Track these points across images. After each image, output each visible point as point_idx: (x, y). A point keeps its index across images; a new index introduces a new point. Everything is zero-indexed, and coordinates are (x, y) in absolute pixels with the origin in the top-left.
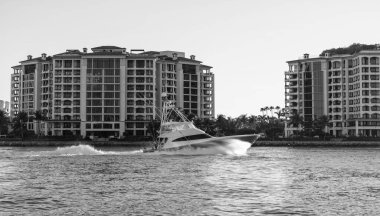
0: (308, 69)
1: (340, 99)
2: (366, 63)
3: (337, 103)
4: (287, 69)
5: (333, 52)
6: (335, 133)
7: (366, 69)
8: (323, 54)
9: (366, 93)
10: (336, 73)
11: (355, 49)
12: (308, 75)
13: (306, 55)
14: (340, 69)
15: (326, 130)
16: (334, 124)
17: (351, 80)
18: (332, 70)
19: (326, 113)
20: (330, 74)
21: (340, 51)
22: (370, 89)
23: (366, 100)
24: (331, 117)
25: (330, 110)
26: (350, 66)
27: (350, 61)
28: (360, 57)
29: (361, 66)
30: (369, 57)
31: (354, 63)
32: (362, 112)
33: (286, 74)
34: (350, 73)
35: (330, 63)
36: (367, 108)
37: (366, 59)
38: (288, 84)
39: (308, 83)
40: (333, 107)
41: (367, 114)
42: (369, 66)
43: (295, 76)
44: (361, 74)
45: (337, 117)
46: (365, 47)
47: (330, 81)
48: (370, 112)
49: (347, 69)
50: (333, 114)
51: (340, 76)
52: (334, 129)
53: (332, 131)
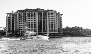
0: (13, 16)
1: (22, 24)
2: (29, 14)
3: (21, 26)
5: (20, 11)
6: (21, 34)
7: (29, 16)
8: (17, 11)
9: (29, 23)
10: (21, 17)
11: (26, 10)
12: (13, 17)
13: (12, 12)
14: (22, 16)
15: (18, 33)
16: (21, 32)
17: (25, 19)
18: (20, 16)
19: (18, 29)
20: (19, 17)
21: (22, 11)
22: (31, 21)
23: (30, 25)
24: (20, 30)
25: (19, 28)
26: (25, 15)
27: (25, 14)
28: (28, 12)
29: (28, 15)
30: (30, 12)
31: (26, 14)
33: (6, 17)
34: (25, 17)
35: (19, 14)
36: (30, 27)
37: (29, 13)
38: (7, 20)
39: (13, 20)
40: (20, 27)
41: (30, 29)
42: (30, 15)
43: (9, 18)
44: (28, 17)
45: (21, 30)
46: (29, 10)
47: (19, 19)
49: (24, 16)
50: (20, 29)
52: (20, 33)
53: (20, 34)
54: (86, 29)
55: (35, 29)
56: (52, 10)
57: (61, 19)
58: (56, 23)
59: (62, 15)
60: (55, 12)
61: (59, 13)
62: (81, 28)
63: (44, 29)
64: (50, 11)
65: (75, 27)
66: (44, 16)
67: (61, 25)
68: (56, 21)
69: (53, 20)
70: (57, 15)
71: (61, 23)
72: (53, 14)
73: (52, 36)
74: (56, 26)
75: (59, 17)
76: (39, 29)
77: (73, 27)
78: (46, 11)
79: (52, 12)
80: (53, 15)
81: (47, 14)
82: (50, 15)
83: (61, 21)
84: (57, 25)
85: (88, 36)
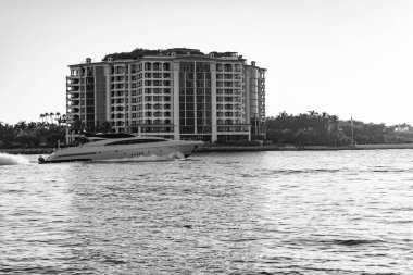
0: (90, 74)
1: (123, 105)
2: (149, 69)
3: (120, 109)
4: (69, 74)
5: (115, 56)
7: (149, 75)
8: (106, 59)
9: (149, 98)
10: (119, 78)
11: (138, 54)
12: (90, 80)
13: (89, 60)
14: (123, 74)
17: (134, 86)
18: (115, 75)
19: (108, 119)
20: (113, 79)
21: (123, 56)
22: (152, 94)
23: (149, 106)
24: (113, 123)
25: (113, 116)
26: (133, 72)
27: (133, 66)
28: (143, 62)
29: (144, 72)
30: (152, 62)
31: (137, 69)
32: (145, 118)
33: (68, 78)
34: (133, 78)
35: (113, 68)
36: (149, 114)
37: (149, 64)
38: (69, 89)
39: (90, 88)
40: (116, 112)
41: (149, 121)
42: (152, 71)
43: (76, 81)
44: (144, 79)
45: (120, 123)
46: (148, 52)
47: (113, 86)
48: (153, 118)
49: (129, 75)
50: (116, 120)
51: (123, 82)
54: (349, 122)
55: (168, 122)
56: (228, 54)
57: (262, 87)
58: (245, 101)
59: (264, 70)
60: (241, 59)
61: (253, 63)
62: (335, 117)
63: (200, 122)
64: (223, 58)
65: (312, 113)
66: (200, 76)
67: (262, 108)
68: (245, 94)
69: (233, 87)
70: (248, 72)
71: (262, 100)
72: (234, 68)
73: (229, 148)
74: (242, 111)
75: (252, 78)
76: (182, 122)
77: (305, 115)
78: (208, 57)
79: (228, 62)
80: (233, 73)
81: (213, 67)
82: (224, 72)
83: (262, 94)
84: (245, 109)
85: (357, 145)
